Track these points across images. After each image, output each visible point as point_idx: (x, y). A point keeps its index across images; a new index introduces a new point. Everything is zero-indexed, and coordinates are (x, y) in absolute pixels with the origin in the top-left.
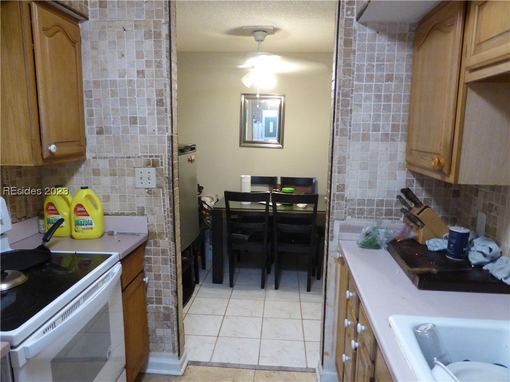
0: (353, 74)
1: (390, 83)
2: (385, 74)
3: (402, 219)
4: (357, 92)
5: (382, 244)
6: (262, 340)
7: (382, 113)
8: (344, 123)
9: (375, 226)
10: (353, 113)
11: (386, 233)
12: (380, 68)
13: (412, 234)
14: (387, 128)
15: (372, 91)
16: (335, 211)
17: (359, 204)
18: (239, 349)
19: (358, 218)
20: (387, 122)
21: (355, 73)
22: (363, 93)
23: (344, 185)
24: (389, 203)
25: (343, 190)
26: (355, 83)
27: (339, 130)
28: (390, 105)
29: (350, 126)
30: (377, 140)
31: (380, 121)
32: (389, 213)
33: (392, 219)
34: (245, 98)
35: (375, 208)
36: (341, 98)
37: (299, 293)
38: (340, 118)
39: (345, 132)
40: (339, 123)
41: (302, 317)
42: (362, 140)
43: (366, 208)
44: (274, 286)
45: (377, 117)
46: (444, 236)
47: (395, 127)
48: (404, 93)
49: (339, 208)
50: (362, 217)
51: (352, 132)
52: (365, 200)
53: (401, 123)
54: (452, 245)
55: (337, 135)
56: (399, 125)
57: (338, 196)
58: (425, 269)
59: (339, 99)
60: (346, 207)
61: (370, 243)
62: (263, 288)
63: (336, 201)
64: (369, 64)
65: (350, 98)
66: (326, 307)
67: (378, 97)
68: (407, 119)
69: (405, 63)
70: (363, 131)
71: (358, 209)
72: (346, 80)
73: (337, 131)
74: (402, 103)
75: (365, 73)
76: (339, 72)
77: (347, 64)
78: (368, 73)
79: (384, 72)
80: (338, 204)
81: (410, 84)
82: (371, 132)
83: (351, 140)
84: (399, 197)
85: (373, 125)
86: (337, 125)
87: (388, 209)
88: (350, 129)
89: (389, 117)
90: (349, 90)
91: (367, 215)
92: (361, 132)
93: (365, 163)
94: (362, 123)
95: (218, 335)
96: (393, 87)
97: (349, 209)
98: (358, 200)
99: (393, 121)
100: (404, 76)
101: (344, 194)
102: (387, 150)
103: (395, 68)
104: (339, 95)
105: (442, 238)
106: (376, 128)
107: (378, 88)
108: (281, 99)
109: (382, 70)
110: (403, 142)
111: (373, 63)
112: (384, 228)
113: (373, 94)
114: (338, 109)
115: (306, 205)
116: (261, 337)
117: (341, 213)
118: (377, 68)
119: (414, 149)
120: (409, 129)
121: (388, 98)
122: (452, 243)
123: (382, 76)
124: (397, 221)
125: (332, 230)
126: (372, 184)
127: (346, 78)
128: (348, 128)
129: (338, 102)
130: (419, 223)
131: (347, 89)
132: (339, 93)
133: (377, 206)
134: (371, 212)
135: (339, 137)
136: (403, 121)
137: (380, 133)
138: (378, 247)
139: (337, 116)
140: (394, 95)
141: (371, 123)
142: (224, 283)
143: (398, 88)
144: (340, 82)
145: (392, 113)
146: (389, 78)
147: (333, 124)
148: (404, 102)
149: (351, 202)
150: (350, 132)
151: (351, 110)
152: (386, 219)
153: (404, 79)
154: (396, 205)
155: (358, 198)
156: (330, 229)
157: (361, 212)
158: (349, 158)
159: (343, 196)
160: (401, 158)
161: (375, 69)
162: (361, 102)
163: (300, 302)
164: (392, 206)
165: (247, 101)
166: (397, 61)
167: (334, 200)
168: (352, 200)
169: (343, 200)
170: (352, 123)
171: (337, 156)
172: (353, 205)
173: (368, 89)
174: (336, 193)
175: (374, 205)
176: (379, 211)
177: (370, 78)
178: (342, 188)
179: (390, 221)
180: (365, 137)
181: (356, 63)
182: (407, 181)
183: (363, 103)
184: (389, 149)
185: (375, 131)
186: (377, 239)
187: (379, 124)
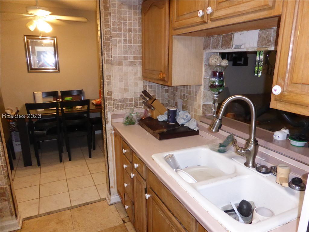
0: (111, 27)
1: (131, 33)
2: (128, 27)
3: (143, 107)
4: (114, 38)
5: (136, 122)
6: (70, 192)
7: (128, 50)
8: (108, 56)
9: (131, 113)
10: (113, 50)
11: (137, 116)
12: (125, 24)
13: (149, 114)
14: (131, 58)
15: (122, 37)
16: (108, 107)
17: (120, 102)
18: (56, 201)
19: (121, 109)
20: (131, 55)
21: (112, 27)
22: (117, 39)
23: (111, 92)
24: (136, 99)
25: (111, 95)
26: (112, 32)
27: (106, 60)
28: (132, 45)
29: (112, 58)
30: (127, 65)
31: (127, 54)
32: (136, 105)
33: (138, 108)
34: (27, 39)
35: (129, 103)
36: (105, 41)
37: (85, 160)
38: (106, 53)
39: (109, 61)
40: (105, 56)
41: (90, 173)
42: (119, 65)
43: (124, 103)
44: (68, 159)
45: (126, 52)
46: (165, 113)
47: (135, 58)
48: (139, 39)
49: (110, 105)
50: (123, 108)
51: (113, 61)
52: (123, 99)
53: (138, 55)
54: (169, 117)
55: (105, 63)
56: (137, 56)
57: (108, 99)
58: (161, 130)
59: (104, 42)
60: (113, 104)
61: (130, 122)
62: (62, 162)
63: (108, 101)
64: (119, 22)
65: (110, 41)
66: (109, 162)
67: (125, 41)
68: (141, 53)
69: (138, 22)
70: (119, 60)
71: (120, 104)
72: (107, 30)
73: (105, 61)
74: (138, 44)
75: (117, 27)
76: (102, 26)
77: (107, 21)
78: (119, 27)
79: (127, 26)
80: (109, 103)
81: (141, 34)
82: (123, 61)
83: (113, 66)
84: (141, 95)
85: (124, 57)
86: (104, 57)
87: (135, 103)
88: (112, 59)
89: (132, 52)
90: (109, 37)
91: (125, 107)
92: (118, 61)
93: (121, 78)
94: (118, 55)
95: (39, 197)
96: (132, 35)
97: (115, 105)
98: (120, 99)
99: (134, 54)
100: (138, 29)
101: (112, 97)
102: (132, 70)
103: (133, 25)
104: (104, 39)
105: (164, 114)
106: (126, 58)
107: (125, 36)
108: (54, 39)
109: (126, 25)
110: (140, 66)
111: (121, 21)
112: (135, 113)
113: (122, 39)
114: (104, 48)
115: (81, 106)
116: (68, 190)
117: (111, 107)
118: (123, 24)
119: (147, 69)
120: (143, 58)
121: (130, 42)
122: (170, 116)
123: (126, 29)
124: (140, 108)
125: (107, 118)
126: (126, 90)
127: (107, 29)
128: (111, 59)
129: (104, 44)
130: (152, 108)
131: (108, 36)
132: (104, 38)
133: (130, 102)
134: (127, 105)
135: (106, 64)
136: (139, 54)
137: (128, 61)
138: (134, 124)
139: (104, 52)
140: (134, 40)
141: (123, 56)
142: (33, 165)
143: (135, 36)
144: (103, 32)
145: (133, 50)
146: (130, 30)
147: (102, 57)
148: (139, 44)
149: (116, 101)
150: (112, 61)
151: (111, 48)
152: (135, 108)
153: (138, 31)
154: (140, 100)
155: (119, 98)
156: (106, 117)
157: (122, 106)
158: (112, 76)
159: (112, 98)
160: (140, 74)
161: (122, 24)
162: (117, 43)
163: (87, 165)
164: (137, 101)
165: (29, 40)
166: (133, 21)
167: (106, 101)
168: (116, 100)
169: (111, 100)
170: (112, 56)
171: (106, 75)
172: (117, 103)
173: (120, 36)
174: (108, 97)
175: (128, 101)
176: (132, 104)
177: (120, 30)
178: (110, 93)
179: (137, 109)
180: (120, 64)
181: (112, 21)
182: (144, 86)
183: (117, 44)
184: (133, 69)
185: (125, 60)
186: (133, 120)
187: (127, 56)
